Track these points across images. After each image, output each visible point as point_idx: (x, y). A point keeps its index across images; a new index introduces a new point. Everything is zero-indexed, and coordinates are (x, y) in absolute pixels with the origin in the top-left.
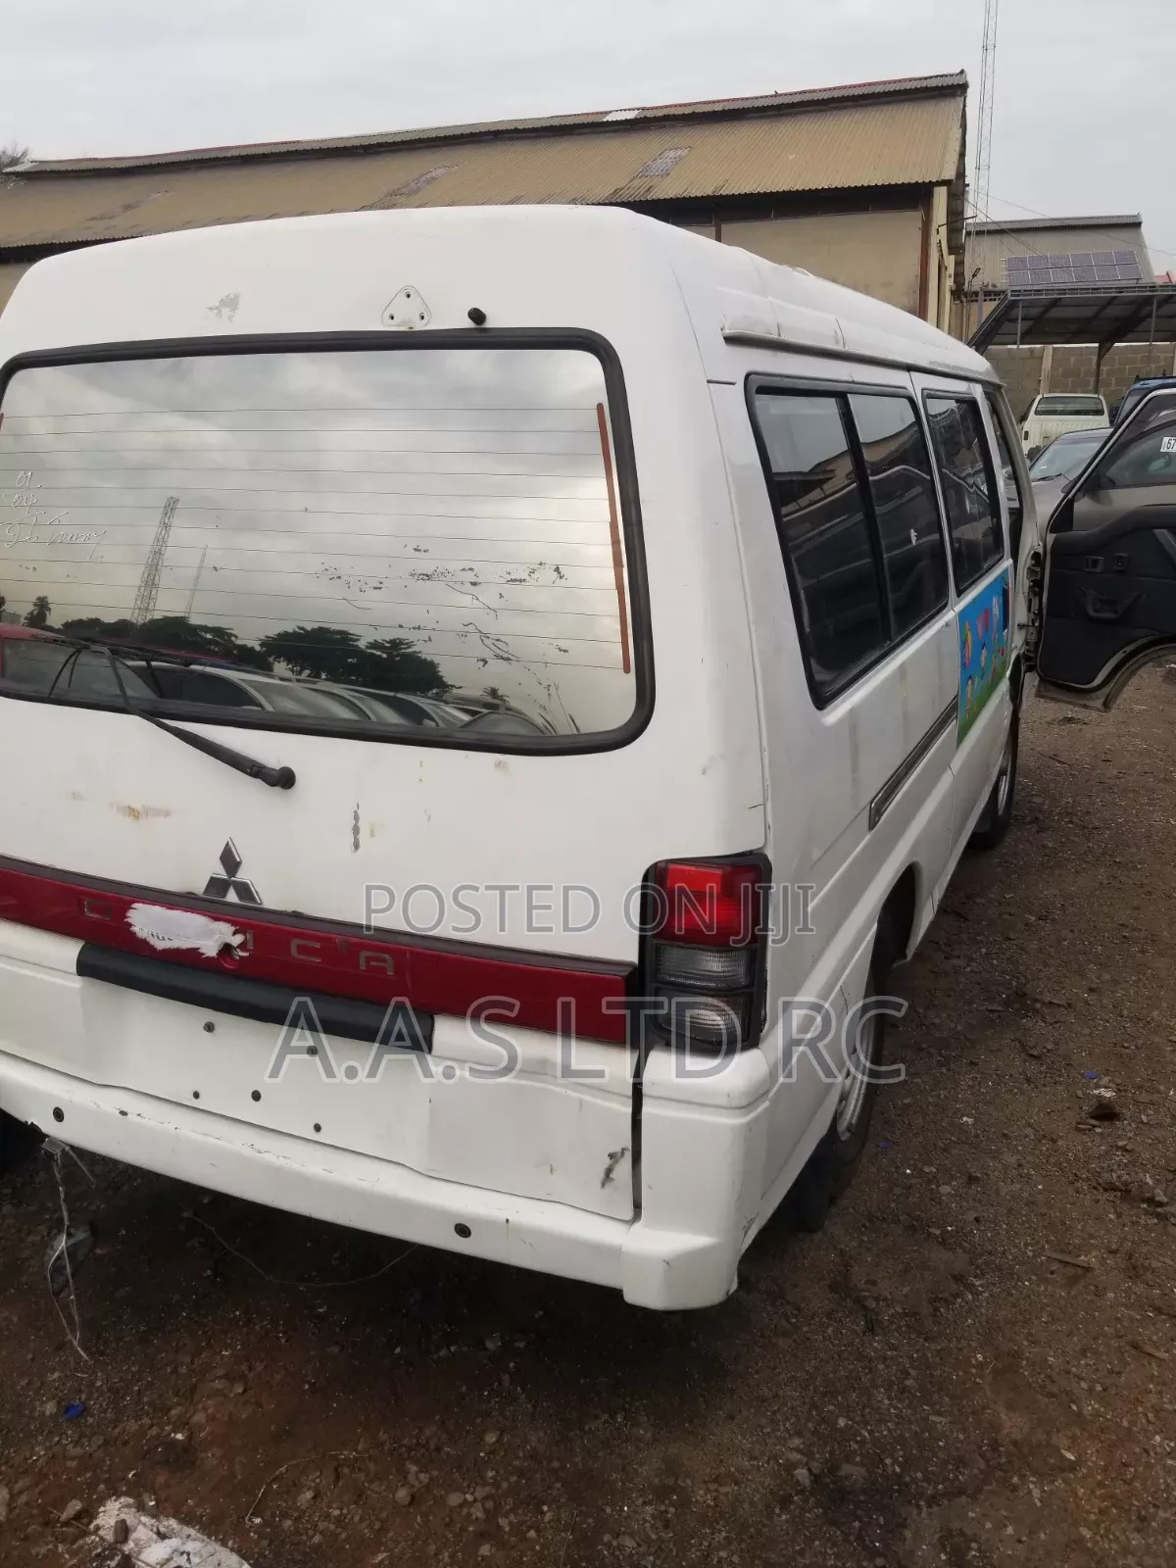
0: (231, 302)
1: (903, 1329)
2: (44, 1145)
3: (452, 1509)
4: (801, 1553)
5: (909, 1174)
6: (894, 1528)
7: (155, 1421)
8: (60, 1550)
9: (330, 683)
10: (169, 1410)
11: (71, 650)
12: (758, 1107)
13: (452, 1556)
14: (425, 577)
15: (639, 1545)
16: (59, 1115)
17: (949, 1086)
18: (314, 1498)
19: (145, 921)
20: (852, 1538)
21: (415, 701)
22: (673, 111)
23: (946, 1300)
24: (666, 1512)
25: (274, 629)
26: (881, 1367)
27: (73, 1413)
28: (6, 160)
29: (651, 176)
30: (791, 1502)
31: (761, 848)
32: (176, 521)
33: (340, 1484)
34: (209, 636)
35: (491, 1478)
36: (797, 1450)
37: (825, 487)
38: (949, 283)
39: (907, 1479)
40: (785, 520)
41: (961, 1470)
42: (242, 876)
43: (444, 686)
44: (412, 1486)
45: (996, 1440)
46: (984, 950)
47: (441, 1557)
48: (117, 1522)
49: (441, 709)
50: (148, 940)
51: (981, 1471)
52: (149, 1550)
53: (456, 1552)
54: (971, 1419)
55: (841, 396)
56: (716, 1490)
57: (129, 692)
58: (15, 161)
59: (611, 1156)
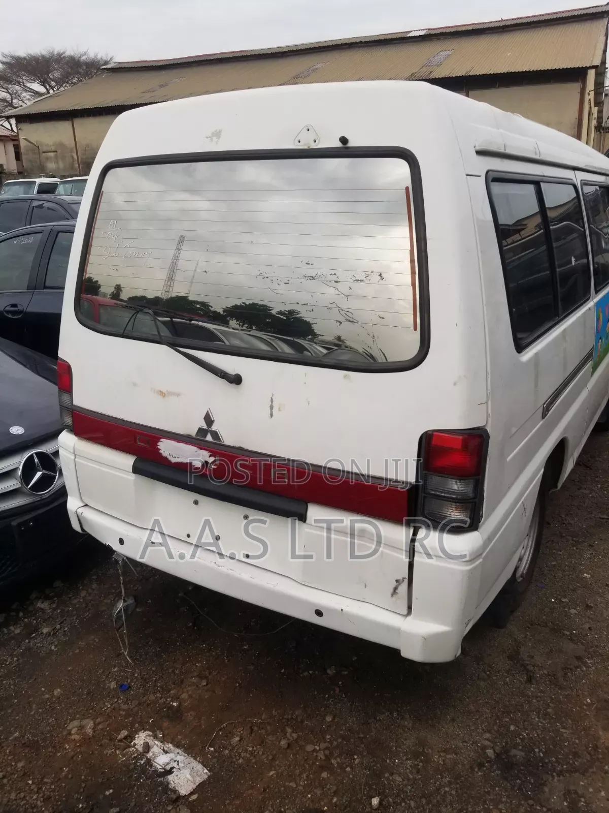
0: (217, 134)
1: (547, 682)
2: (114, 556)
3: (308, 752)
4: (488, 793)
5: (553, 602)
6: (539, 786)
7: (163, 696)
8: (117, 753)
9: (257, 332)
10: (169, 691)
11: (134, 312)
12: (476, 562)
13: (307, 776)
14: (311, 278)
15: (403, 780)
16: (121, 541)
17: (578, 557)
18: (240, 741)
19: (167, 448)
20: (516, 788)
21: (300, 342)
22: (444, 31)
23: (571, 669)
24: (418, 765)
25: (230, 303)
26: (534, 701)
27: (124, 688)
28: (102, 62)
29: (432, 66)
30: (484, 766)
31: (484, 426)
32: (184, 247)
33: (253, 735)
34: (198, 306)
35: (329, 739)
36: (488, 740)
37: (521, 233)
38: (594, 122)
39: (547, 761)
40: (505, 248)
41: (577, 759)
42: (214, 427)
43: (315, 335)
44: (289, 739)
45: (596, 746)
46: (599, 486)
47: (302, 776)
48: (144, 743)
49: (312, 346)
50: (168, 457)
51: (588, 761)
52: (159, 758)
53: (310, 774)
54: (583, 733)
55: (537, 183)
56: (445, 756)
57: (162, 334)
58: (106, 63)
59: (397, 581)
